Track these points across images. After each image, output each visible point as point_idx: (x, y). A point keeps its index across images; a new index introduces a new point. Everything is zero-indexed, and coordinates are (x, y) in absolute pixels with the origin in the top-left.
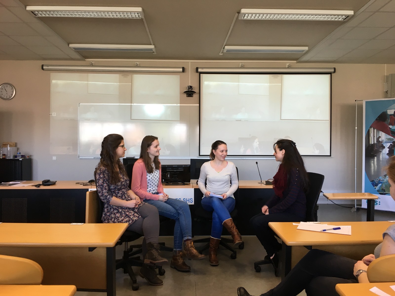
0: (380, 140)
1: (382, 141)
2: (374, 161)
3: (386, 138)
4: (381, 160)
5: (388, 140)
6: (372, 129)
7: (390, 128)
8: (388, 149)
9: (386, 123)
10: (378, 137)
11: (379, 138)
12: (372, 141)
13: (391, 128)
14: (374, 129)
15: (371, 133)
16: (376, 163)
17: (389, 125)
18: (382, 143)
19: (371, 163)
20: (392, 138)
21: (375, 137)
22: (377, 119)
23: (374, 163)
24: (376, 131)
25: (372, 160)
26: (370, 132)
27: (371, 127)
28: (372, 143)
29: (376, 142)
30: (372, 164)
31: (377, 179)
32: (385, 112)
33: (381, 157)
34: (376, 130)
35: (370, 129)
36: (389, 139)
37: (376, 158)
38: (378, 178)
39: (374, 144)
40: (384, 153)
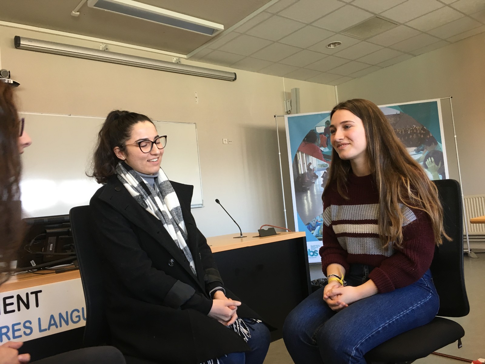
0: (311, 167)
1: (313, 169)
2: (307, 196)
3: (319, 165)
4: (316, 194)
5: (321, 167)
6: (300, 153)
7: (321, 150)
8: (322, 179)
9: (316, 144)
10: (308, 164)
11: (310, 165)
12: (302, 170)
13: (323, 150)
14: (302, 153)
15: (300, 159)
16: (309, 199)
17: (320, 147)
18: (314, 171)
19: (304, 199)
20: (326, 163)
21: (304, 164)
22: (304, 140)
23: (307, 199)
24: (305, 157)
25: (305, 195)
26: (298, 158)
27: (298, 151)
28: (302, 173)
29: (306, 171)
30: (305, 201)
31: (314, 221)
32: (314, 130)
33: (315, 190)
34: (304, 154)
35: (298, 154)
36: (323, 165)
37: (309, 192)
38: (315, 219)
39: (305, 174)
40: (319, 185)
